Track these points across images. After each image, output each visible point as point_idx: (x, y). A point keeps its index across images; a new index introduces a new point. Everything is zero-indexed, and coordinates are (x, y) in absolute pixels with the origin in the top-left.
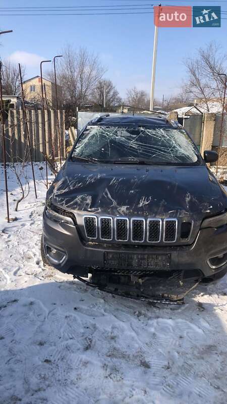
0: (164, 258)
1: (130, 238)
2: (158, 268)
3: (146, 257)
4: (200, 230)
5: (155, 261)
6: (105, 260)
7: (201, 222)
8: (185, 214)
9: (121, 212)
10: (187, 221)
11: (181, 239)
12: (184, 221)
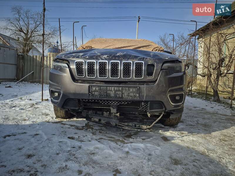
0: (134, 90)
1: (109, 76)
2: (130, 98)
3: (120, 88)
4: (161, 70)
5: (128, 92)
6: (89, 92)
7: (162, 64)
8: (150, 59)
9: (103, 58)
10: (151, 63)
11: (147, 76)
12: (149, 63)
